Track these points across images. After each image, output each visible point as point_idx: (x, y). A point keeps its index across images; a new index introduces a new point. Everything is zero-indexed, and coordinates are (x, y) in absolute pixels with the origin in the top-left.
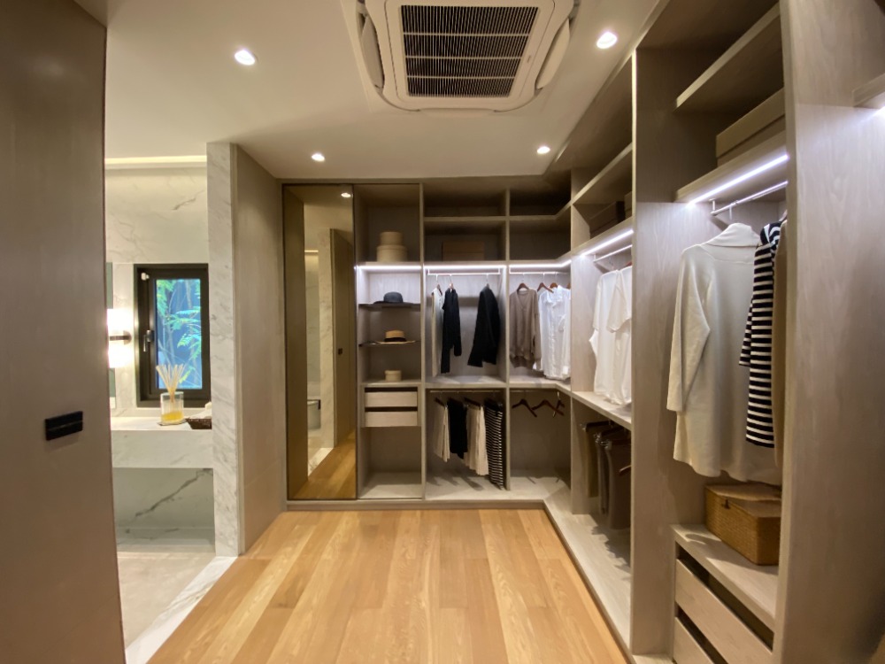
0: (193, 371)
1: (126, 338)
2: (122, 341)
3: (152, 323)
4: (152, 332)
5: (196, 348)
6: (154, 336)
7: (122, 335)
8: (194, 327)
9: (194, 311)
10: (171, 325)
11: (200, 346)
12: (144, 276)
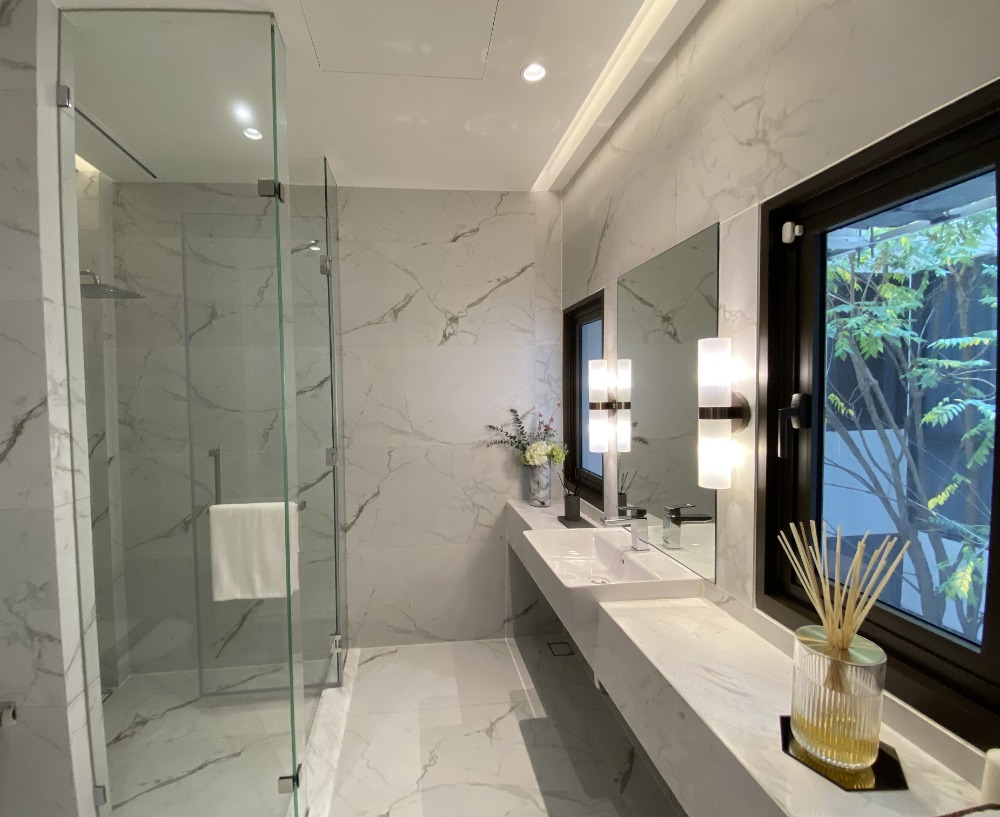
0: (963, 487)
1: (737, 413)
2: (728, 422)
3: (806, 373)
4: (806, 399)
5: (977, 441)
6: (812, 412)
7: (728, 404)
8: (975, 384)
9: (975, 340)
10: (919, 378)
11: (991, 435)
12: (789, 232)
